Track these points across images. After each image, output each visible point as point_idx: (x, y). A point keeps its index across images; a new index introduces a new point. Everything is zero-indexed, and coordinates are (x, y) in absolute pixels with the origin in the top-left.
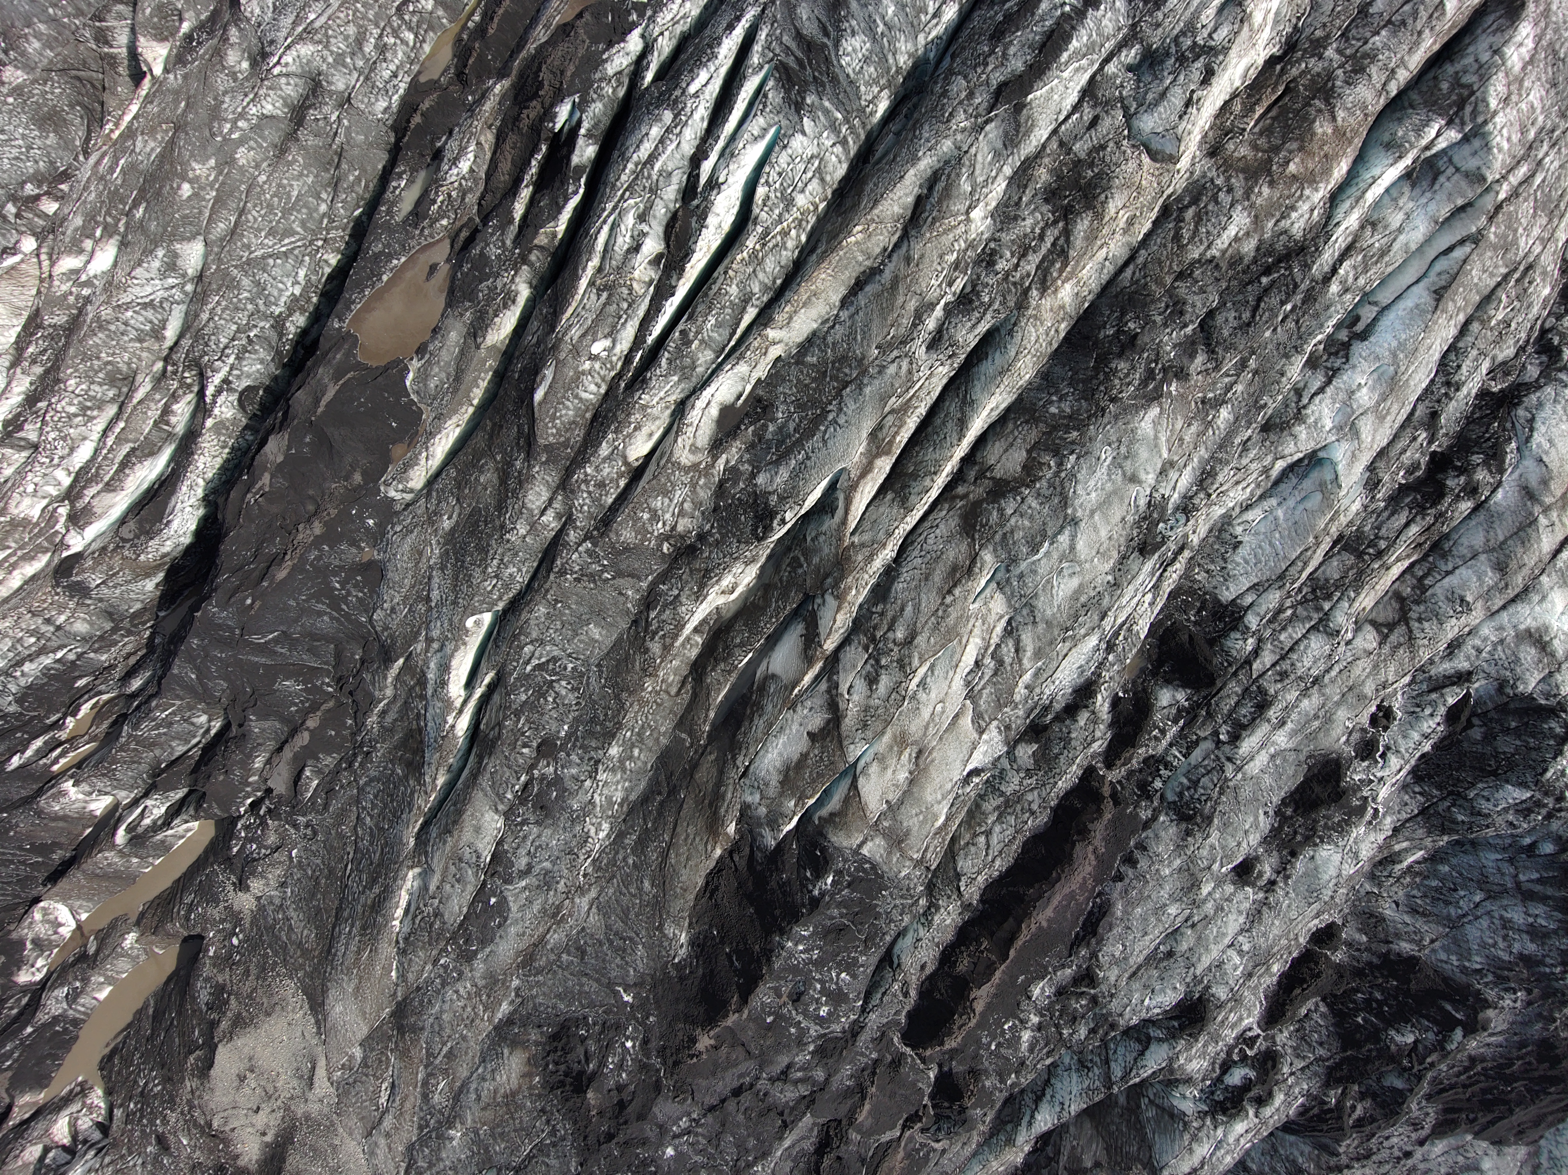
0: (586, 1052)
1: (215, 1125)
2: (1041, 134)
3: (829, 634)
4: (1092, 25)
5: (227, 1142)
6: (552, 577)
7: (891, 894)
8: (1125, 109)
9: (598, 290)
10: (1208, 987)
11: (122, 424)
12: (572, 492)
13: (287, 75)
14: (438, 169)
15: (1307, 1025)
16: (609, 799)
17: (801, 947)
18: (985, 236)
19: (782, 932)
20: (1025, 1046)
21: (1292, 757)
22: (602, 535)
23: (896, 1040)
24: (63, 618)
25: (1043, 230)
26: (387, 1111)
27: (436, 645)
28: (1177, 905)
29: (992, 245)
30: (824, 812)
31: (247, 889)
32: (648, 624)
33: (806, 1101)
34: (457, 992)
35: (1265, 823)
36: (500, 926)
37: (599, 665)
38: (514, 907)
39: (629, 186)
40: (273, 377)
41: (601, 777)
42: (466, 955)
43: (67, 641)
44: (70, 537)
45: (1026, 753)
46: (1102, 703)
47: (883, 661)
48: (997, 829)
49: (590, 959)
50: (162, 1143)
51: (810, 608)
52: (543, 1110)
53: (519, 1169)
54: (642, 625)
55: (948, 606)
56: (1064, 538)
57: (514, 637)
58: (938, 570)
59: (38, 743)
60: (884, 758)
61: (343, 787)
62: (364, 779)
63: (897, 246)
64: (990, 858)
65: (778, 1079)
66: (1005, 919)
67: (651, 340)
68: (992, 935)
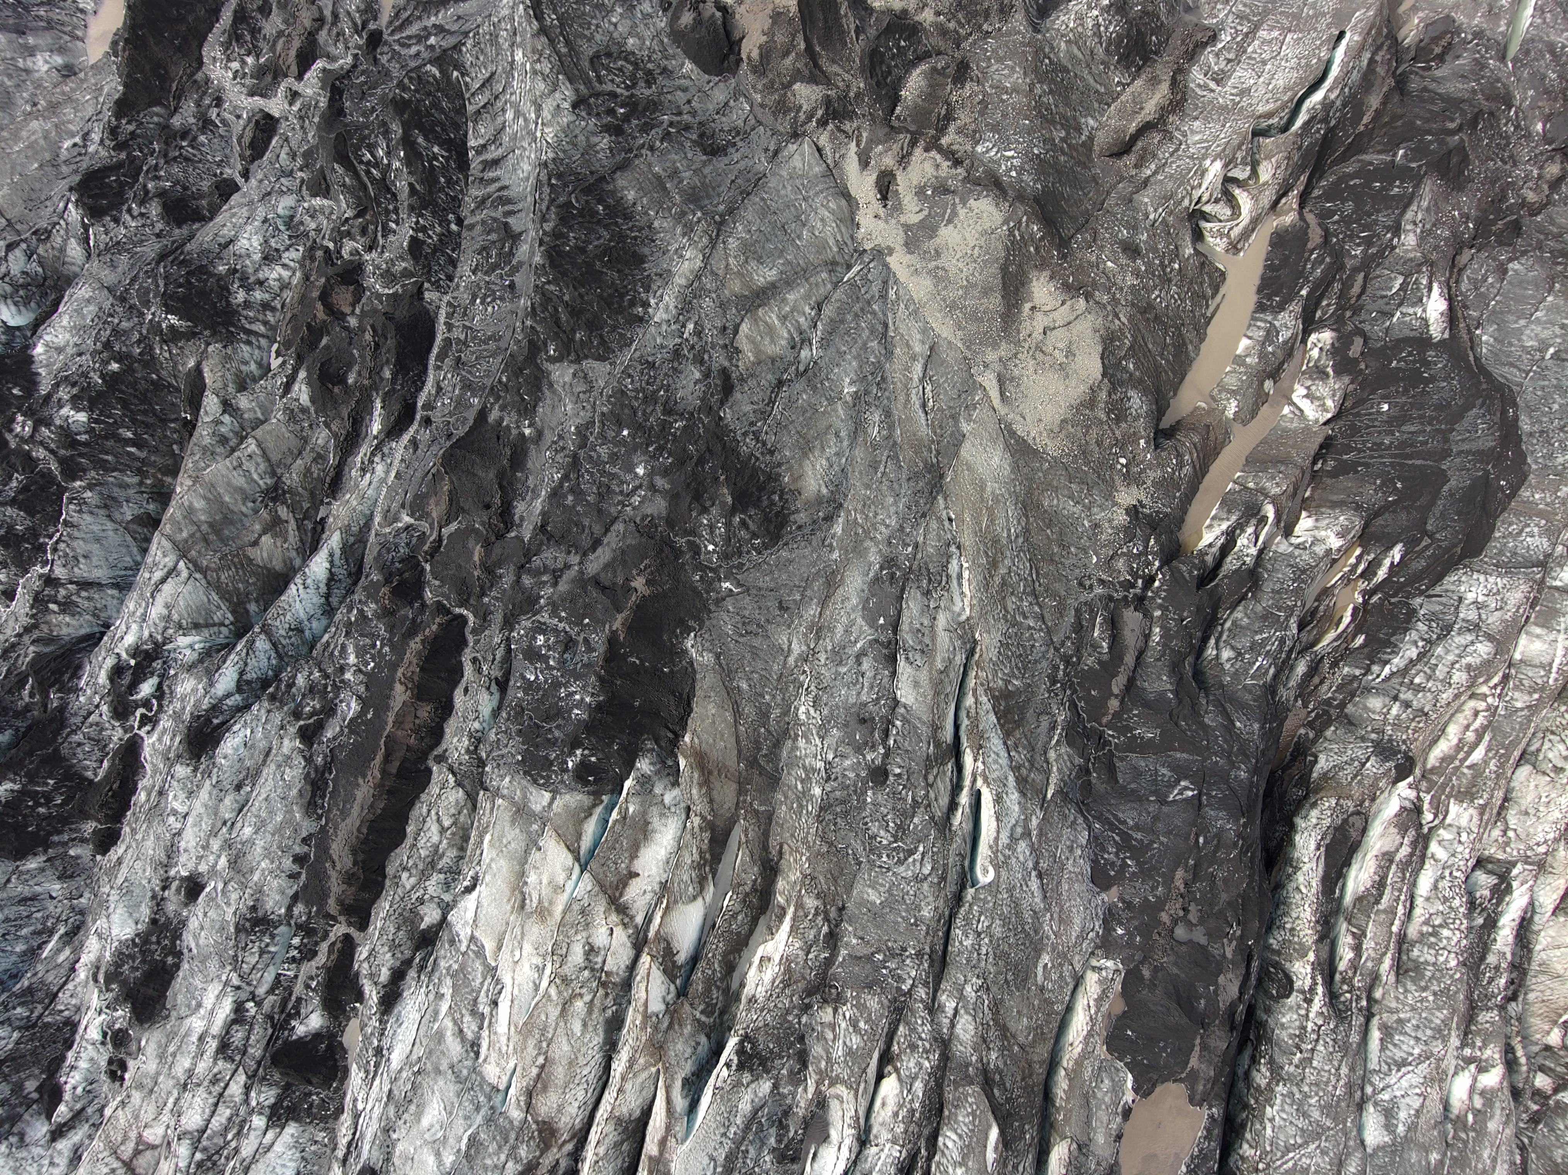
0: (748, 528)
1: (1082, 303)
3: (648, 974)
5: (1067, 287)
6: (927, 950)
7: (513, 756)
10: (195, 770)
11: (1395, 929)
12: (935, 1036)
15: (99, 754)
16: (808, 741)
17: (577, 697)
19: (599, 707)
20: (351, 649)
21: (183, 1011)
22: (895, 998)
23: (471, 617)
24: (1394, 710)
27: (1019, 830)
28: (245, 838)
30: (599, 810)
31: (1128, 508)
32: (826, 918)
33: (532, 550)
34: (888, 526)
35: (188, 939)
36: (868, 600)
37: (859, 863)
38: (860, 620)
40: (1268, 1011)
41: (820, 765)
42: (889, 562)
43: (1384, 686)
44: (1412, 794)
45: (430, 916)
46: (372, 994)
47: (586, 973)
48: (435, 839)
49: (772, 604)
50: (1131, 250)
51: (678, 982)
52: (772, 453)
53: (780, 383)
54: (833, 914)
55: (539, 1054)
56: (449, 1159)
57: (943, 878)
58: (561, 1076)
59: (1382, 573)
60: (555, 891)
61: (1068, 638)
62: (1050, 655)
64: (433, 811)
65: (560, 569)
66: (400, 768)
68: (409, 747)
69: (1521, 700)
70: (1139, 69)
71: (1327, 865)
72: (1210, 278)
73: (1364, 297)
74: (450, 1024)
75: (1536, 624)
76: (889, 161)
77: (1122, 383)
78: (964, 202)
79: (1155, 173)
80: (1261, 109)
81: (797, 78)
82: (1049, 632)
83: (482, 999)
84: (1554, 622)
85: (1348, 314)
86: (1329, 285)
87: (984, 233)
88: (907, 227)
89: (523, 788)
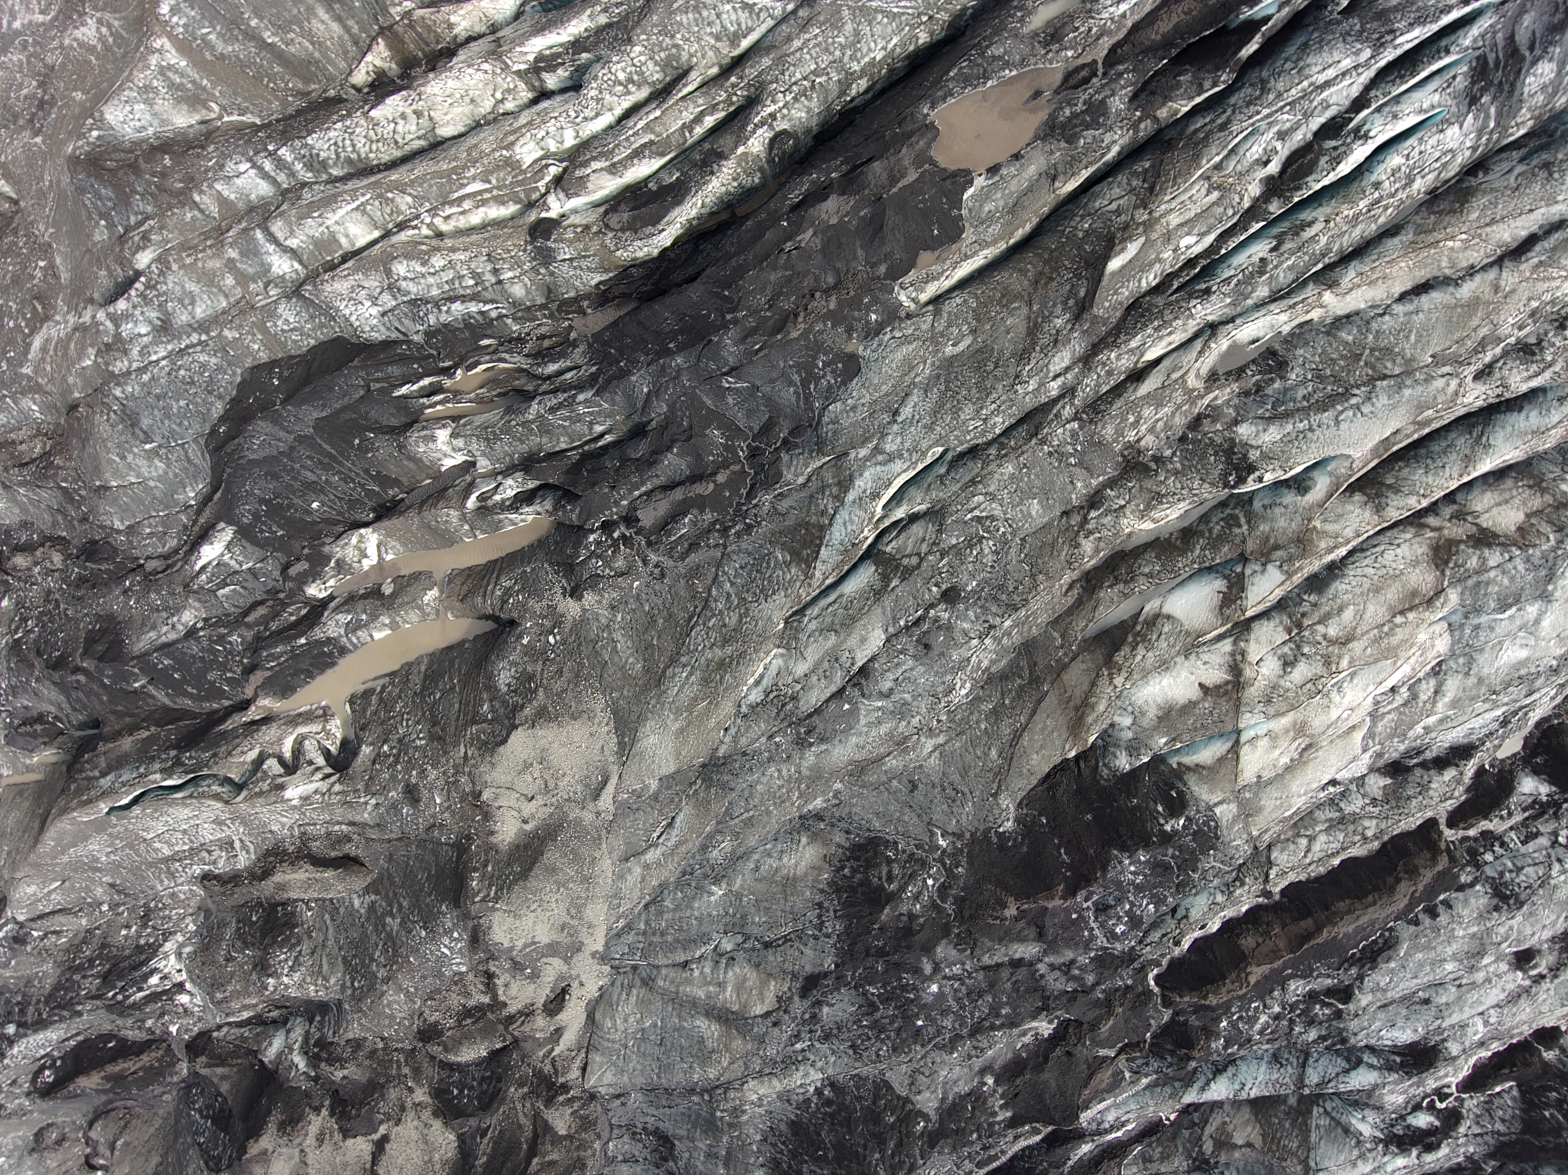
0: (889, 873)
1: (485, 796)
3: (1259, 603)
5: (487, 815)
6: (1034, 439)
7: (1215, 856)
9: (1211, 185)
10: (1444, 1040)
11: (658, 113)
12: (1088, 369)
15: (1496, 1101)
16: (980, 662)
17: (1132, 867)
20: (1257, 1026)
22: (1090, 421)
23: (1151, 976)
24: (510, 275)
26: (654, 844)
27: (880, 458)
28: (1456, 964)
30: (1188, 760)
31: (578, 598)
32: (1085, 520)
33: (1068, 996)
34: (779, 771)
36: (842, 730)
37: (1024, 540)
38: (862, 721)
39: (1292, 102)
40: (808, 131)
41: (989, 641)
42: (801, 743)
43: (499, 298)
44: (551, 199)
45: (1377, 783)
46: (1470, 768)
47: (1306, 650)
48: (1323, 838)
49: (919, 795)
50: (412, 794)
51: (1239, 570)
52: (820, 904)
53: (768, 944)
54: (1077, 518)
55: (1396, 626)
56: (1532, 610)
57: (973, 482)
58: (1393, 589)
59: (426, 381)
60: (1276, 737)
61: (708, 546)
62: (734, 547)
63: (1484, 268)
64: (1308, 861)
65: (1059, 969)
66: (1304, 918)
67: (1223, 251)
68: (1284, 926)
69: (405, 202)
70: (284, 904)
71: (667, 211)
72: (364, 710)
73: (259, 598)
74: (1440, 705)
75: (340, 246)
76: (540, 1021)
77: (505, 703)
78: (511, 949)
79: (340, 823)
80: (219, 805)
81: (557, 1140)
82: (719, 565)
83: (1399, 700)
84: (325, 237)
85: (282, 596)
86: (279, 632)
87: (517, 917)
88: (567, 960)
89: (1230, 828)
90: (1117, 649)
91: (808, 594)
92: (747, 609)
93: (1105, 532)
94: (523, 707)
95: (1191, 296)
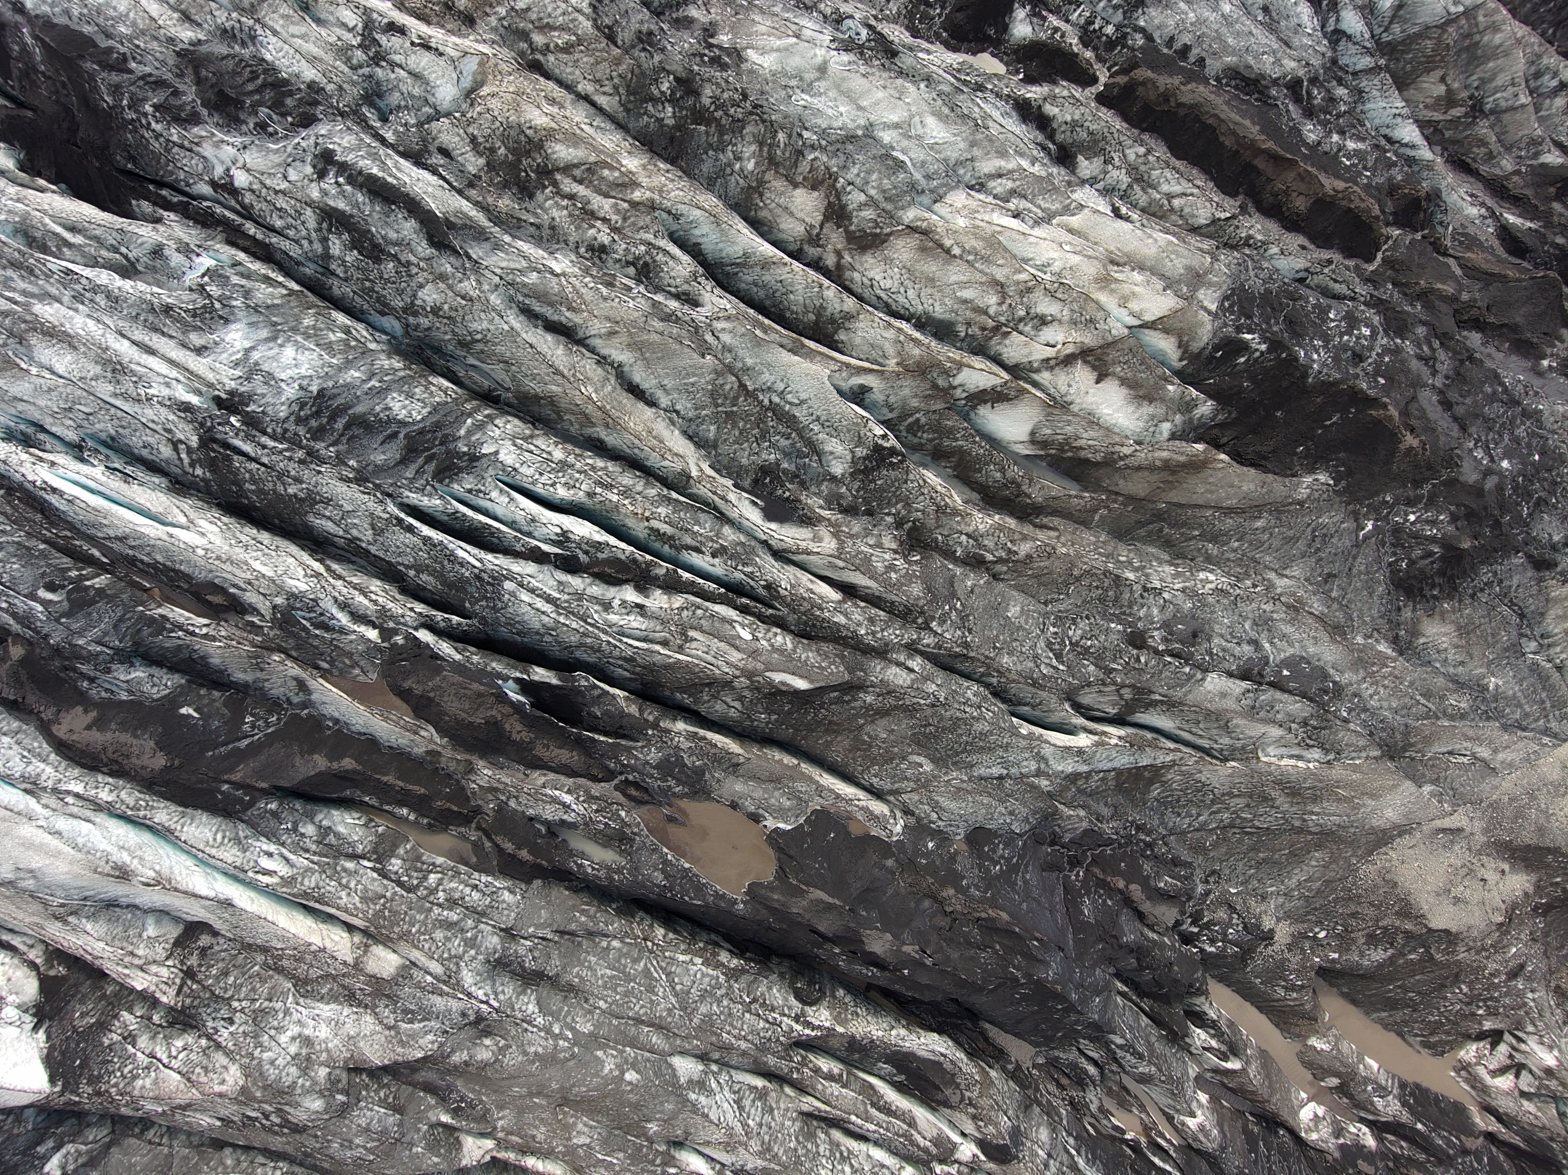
0: (1422, 558)
1: (1500, 920)
2: (465, 206)
4: (351, 156)
5: (1514, 906)
6: (971, 655)
7: (1247, 281)
8: (430, 119)
9: (686, 641)
11: (853, 1118)
12: (886, 645)
13: (496, 994)
14: (573, 826)
16: (1175, 576)
17: (1316, 356)
18: (573, 258)
20: (1360, 146)
22: (922, 613)
23: (1371, 268)
24: (1040, 1152)
25: (564, 196)
26: (1474, 755)
29: (582, 250)
30: (1176, 355)
31: (1272, 931)
32: (999, 560)
33: (1446, 342)
34: (1371, 696)
36: (1309, 663)
37: (1046, 604)
38: (1291, 651)
39: (581, 619)
40: (782, 975)
41: (1157, 584)
42: (1338, 692)
43: (1060, 1145)
44: (963, 1156)
45: (1086, 167)
46: (1034, 93)
48: (1165, 188)
49: (1335, 568)
51: (965, 403)
52: (1473, 596)
53: (1522, 616)
54: (1000, 568)
55: (964, 250)
56: (887, 136)
57: (1035, 684)
58: (924, 267)
59: (1157, 1160)
60: (1123, 297)
61: (1169, 850)
62: (1161, 830)
63: (593, 351)
64: (1195, 191)
65: (1434, 366)
66: (1255, 168)
67: (723, 590)
68: (1270, 180)
71: (926, 1061)
72: (1448, 1042)
74: (1011, 166)
77: (1404, 944)
83: (1024, 204)
89: (1218, 285)
90: (1087, 461)
91: (1191, 756)
92: (1223, 795)
93: (1003, 539)
94: (1406, 932)
95: (779, 597)
